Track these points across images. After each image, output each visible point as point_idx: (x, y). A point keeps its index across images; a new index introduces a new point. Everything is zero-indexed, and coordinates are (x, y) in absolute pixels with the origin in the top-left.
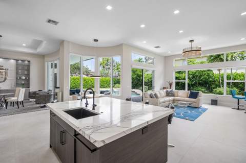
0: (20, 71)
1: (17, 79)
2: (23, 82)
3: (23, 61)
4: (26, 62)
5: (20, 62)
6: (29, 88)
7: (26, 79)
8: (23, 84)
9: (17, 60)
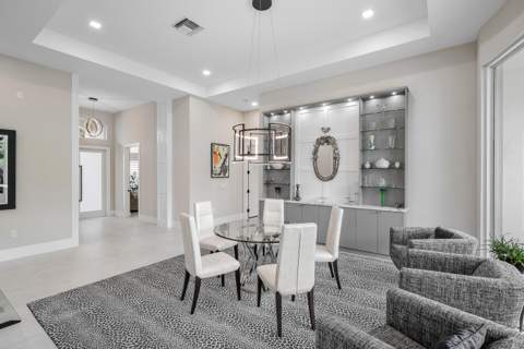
0: (372, 138)
1: (363, 168)
2: (383, 183)
3: (384, 96)
4: (395, 99)
5: (373, 102)
6: (402, 206)
7: (391, 167)
8: (383, 190)
9: (365, 99)
